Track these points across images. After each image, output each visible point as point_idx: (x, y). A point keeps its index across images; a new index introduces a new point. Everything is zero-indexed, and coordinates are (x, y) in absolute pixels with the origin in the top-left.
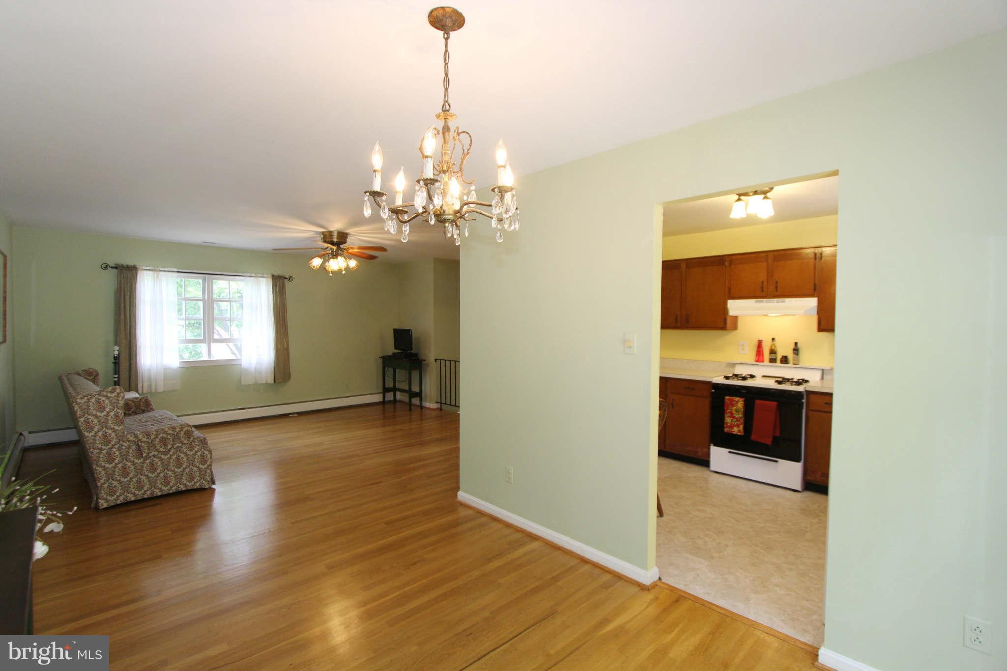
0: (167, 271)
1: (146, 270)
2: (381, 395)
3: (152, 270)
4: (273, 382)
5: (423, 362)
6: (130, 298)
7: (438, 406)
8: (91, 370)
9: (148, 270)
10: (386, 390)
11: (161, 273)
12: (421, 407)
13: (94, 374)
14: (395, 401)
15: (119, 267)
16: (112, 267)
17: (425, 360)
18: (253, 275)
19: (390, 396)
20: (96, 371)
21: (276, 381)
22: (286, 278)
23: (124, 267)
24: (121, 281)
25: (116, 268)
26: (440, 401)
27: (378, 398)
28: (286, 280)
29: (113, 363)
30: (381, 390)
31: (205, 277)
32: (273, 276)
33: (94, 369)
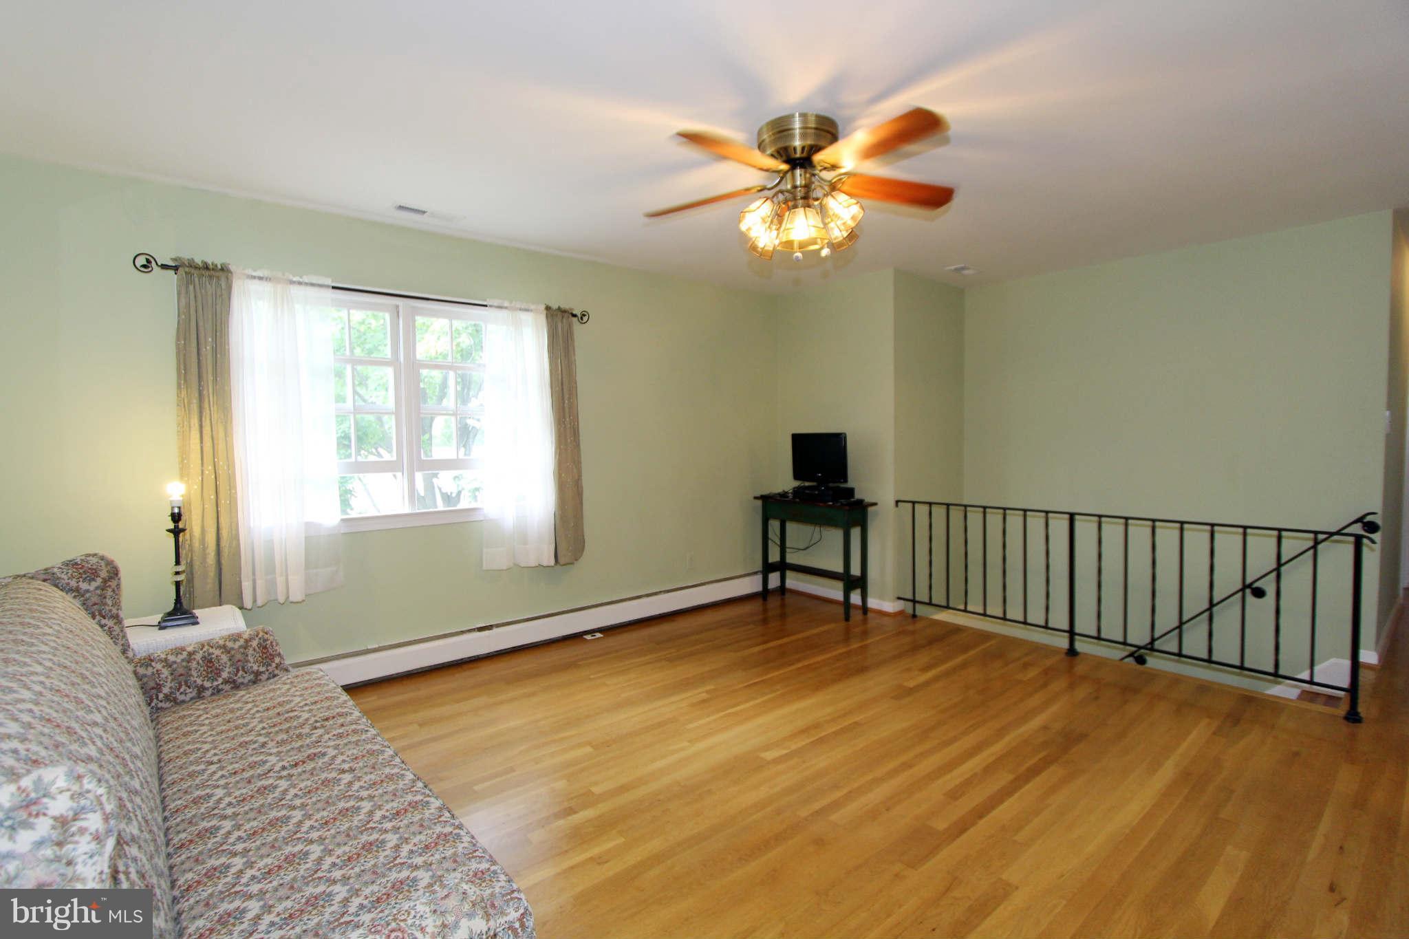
0: (306, 284)
1: (254, 277)
2: (759, 578)
3: (268, 279)
4: (552, 562)
5: (870, 509)
6: (215, 351)
7: (908, 607)
8: (94, 560)
9: (260, 278)
10: (768, 568)
11: (295, 290)
12: (865, 609)
13: (104, 574)
14: (782, 589)
15: (183, 265)
16: (164, 267)
17: (875, 504)
18: (506, 304)
19: (774, 580)
20: (110, 563)
21: (562, 560)
22: (575, 316)
23: (197, 268)
24: (188, 305)
25: (176, 268)
26: (910, 596)
27: (751, 585)
28: (575, 319)
29: (169, 531)
30: (758, 565)
31: (397, 307)
32: (548, 308)
33: (102, 558)
